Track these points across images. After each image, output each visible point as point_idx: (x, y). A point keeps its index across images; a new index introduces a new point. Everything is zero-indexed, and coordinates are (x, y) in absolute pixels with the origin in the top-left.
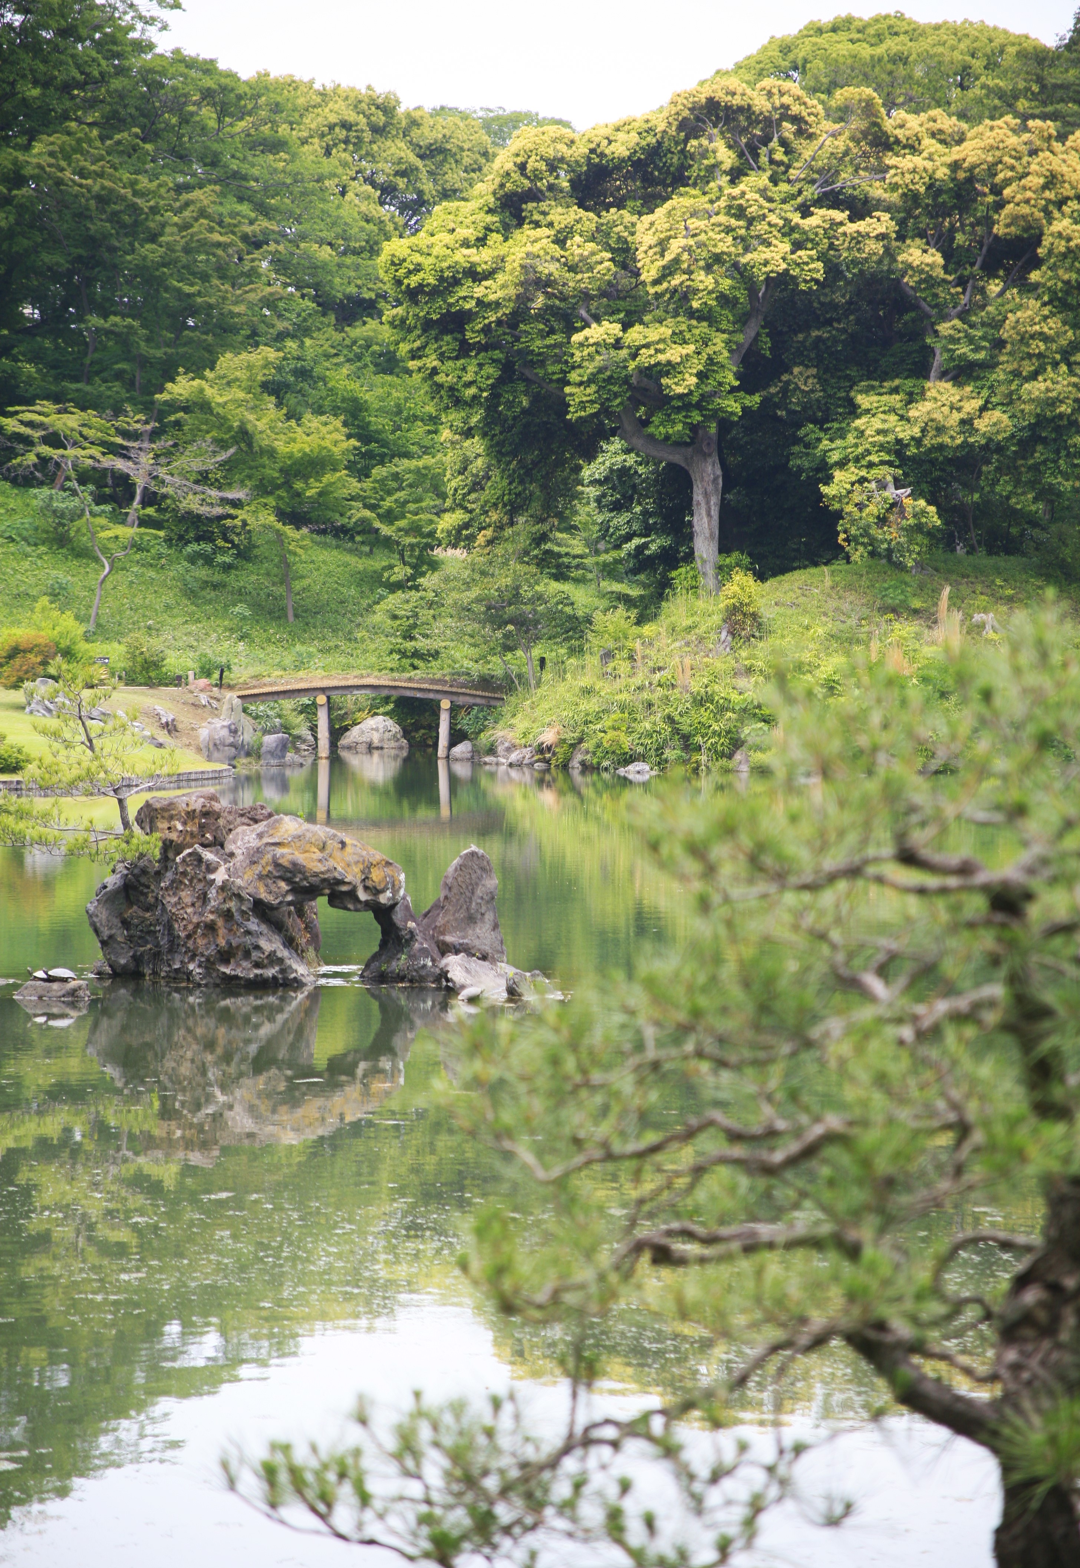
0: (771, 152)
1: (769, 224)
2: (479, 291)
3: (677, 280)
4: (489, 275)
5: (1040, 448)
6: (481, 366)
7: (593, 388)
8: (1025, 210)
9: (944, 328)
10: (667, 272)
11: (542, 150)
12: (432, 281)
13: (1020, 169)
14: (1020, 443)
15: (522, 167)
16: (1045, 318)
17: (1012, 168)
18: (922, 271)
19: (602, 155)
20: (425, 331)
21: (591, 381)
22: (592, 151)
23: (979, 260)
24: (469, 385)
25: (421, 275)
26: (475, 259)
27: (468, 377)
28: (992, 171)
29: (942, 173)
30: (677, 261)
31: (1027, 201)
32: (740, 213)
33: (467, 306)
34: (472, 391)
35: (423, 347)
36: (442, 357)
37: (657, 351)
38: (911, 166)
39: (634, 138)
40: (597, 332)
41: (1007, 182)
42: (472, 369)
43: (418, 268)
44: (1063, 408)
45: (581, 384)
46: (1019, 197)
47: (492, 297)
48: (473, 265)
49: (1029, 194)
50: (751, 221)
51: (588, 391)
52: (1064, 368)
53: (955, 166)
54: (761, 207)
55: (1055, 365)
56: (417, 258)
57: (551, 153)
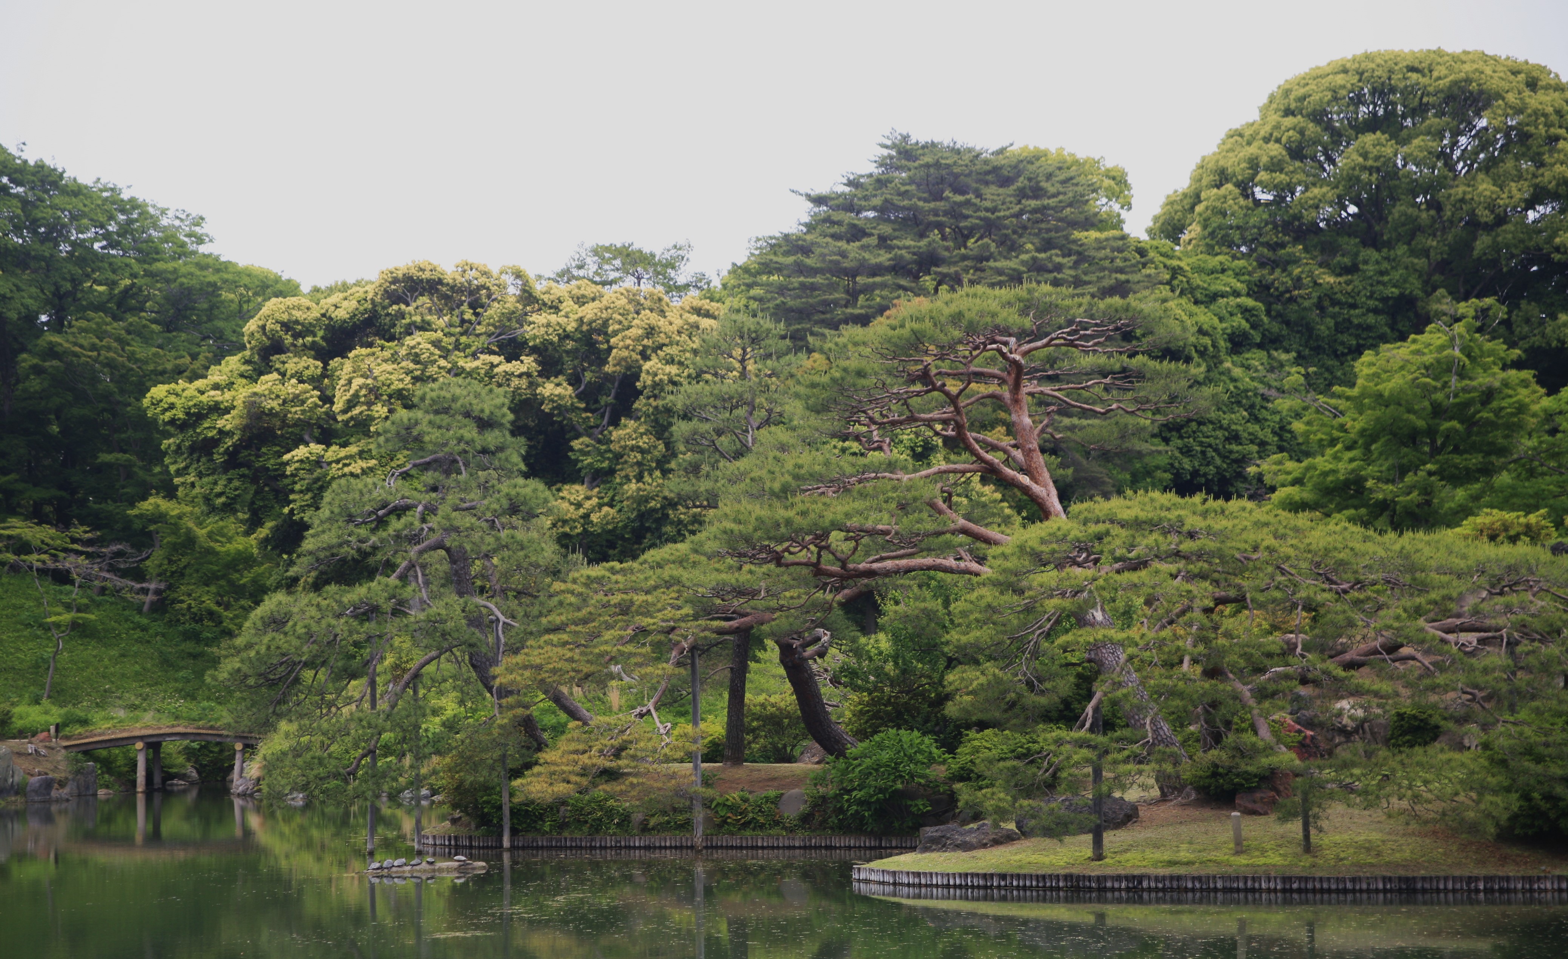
0: (462, 313)
1: (439, 367)
2: (220, 423)
3: (356, 411)
4: (227, 411)
5: (648, 535)
6: (230, 481)
7: (309, 496)
8: (625, 353)
9: (576, 444)
10: (351, 404)
11: (277, 315)
12: (181, 416)
13: (626, 323)
14: (633, 531)
15: (263, 327)
16: (642, 434)
17: (620, 323)
18: (553, 401)
19: (330, 318)
20: (191, 454)
21: (308, 490)
22: (323, 315)
23: (613, 392)
24: (220, 495)
25: (174, 411)
26: (220, 399)
27: (218, 489)
28: (605, 323)
29: (571, 327)
30: (356, 395)
31: (627, 348)
32: (416, 359)
33: (210, 435)
34: (222, 499)
35: (186, 468)
36: (200, 475)
37: (345, 465)
38: (545, 321)
39: (354, 304)
40: (301, 452)
41: (615, 333)
42: (222, 482)
43: (172, 406)
44: (652, 504)
45: (301, 492)
46: (621, 344)
47: (228, 427)
48: (217, 403)
49: (628, 342)
50: (425, 365)
51: (307, 497)
52: (658, 473)
53: (581, 320)
54: (432, 354)
55: (651, 472)
56: (172, 399)
57: (285, 317)
